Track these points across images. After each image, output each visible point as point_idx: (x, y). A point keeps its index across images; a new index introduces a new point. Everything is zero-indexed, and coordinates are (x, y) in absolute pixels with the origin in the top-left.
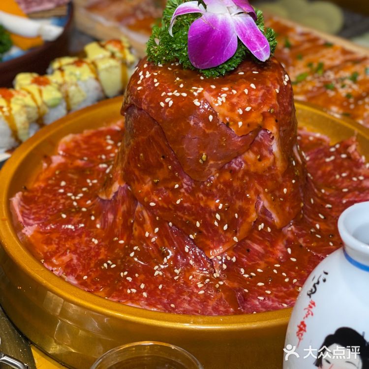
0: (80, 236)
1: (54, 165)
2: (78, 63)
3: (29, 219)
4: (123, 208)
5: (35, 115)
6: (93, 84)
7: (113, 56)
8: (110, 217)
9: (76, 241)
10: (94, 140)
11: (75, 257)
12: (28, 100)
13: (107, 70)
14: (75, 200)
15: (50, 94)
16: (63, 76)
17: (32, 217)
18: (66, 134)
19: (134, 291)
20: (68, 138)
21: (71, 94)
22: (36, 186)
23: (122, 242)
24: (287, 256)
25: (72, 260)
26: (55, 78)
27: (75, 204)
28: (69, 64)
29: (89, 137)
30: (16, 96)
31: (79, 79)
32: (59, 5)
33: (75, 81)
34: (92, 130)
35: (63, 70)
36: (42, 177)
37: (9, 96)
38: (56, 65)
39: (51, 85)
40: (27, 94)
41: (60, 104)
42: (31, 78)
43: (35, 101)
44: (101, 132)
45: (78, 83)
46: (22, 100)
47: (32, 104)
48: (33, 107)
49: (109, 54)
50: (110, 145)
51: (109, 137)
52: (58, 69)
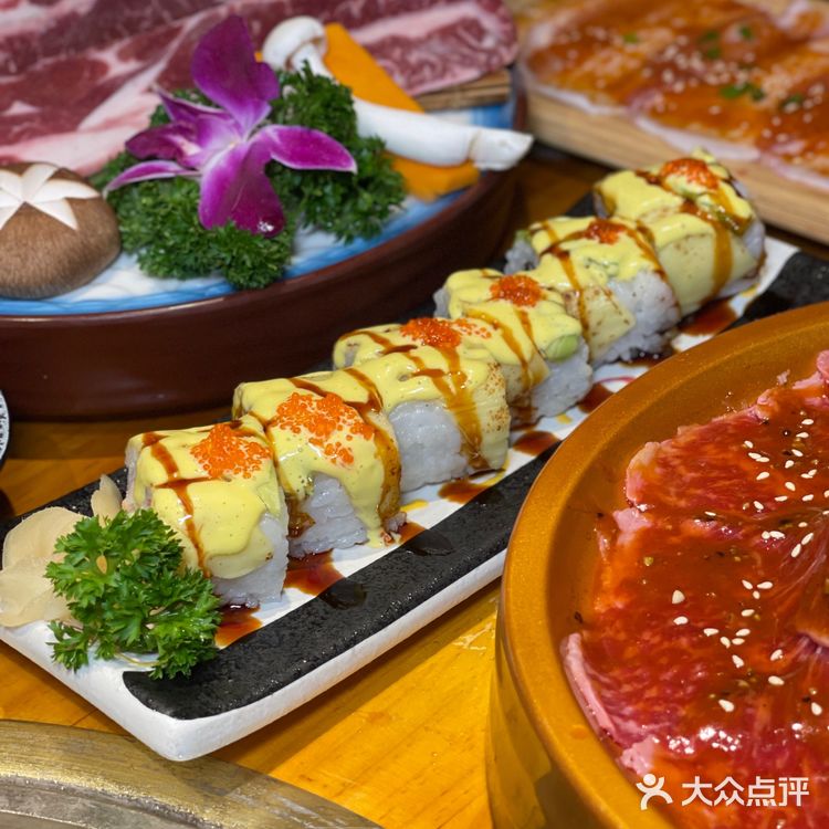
1: (627, 539)
2: (605, 230)
3: (625, 718)
5: (517, 388)
6: (652, 287)
12: (498, 347)
13: (680, 244)
14: (735, 650)
15: (551, 326)
16: (570, 273)
17: (629, 710)
18: (638, 446)
20: (645, 454)
21: (593, 319)
22: (600, 607)
26: (549, 274)
27: (738, 662)
28: (577, 236)
29: (693, 450)
30: (465, 337)
31: (611, 277)
32: (489, 73)
33: (602, 281)
34: (696, 428)
35: (564, 255)
36: (608, 580)
37: (446, 341)
38: (541, 241)
39: (545, 298)
40: (489, 328)
41: (576, 352)
42: (489, 283)
43: (515, 348)
44: (723, 426)
45: (612, 286)
46: (482, 347)
47: (508, 356)
48: (512, 366)
49: (678, 201)
50: (762, 467)
51: (749, 444)
52: (550, 251)
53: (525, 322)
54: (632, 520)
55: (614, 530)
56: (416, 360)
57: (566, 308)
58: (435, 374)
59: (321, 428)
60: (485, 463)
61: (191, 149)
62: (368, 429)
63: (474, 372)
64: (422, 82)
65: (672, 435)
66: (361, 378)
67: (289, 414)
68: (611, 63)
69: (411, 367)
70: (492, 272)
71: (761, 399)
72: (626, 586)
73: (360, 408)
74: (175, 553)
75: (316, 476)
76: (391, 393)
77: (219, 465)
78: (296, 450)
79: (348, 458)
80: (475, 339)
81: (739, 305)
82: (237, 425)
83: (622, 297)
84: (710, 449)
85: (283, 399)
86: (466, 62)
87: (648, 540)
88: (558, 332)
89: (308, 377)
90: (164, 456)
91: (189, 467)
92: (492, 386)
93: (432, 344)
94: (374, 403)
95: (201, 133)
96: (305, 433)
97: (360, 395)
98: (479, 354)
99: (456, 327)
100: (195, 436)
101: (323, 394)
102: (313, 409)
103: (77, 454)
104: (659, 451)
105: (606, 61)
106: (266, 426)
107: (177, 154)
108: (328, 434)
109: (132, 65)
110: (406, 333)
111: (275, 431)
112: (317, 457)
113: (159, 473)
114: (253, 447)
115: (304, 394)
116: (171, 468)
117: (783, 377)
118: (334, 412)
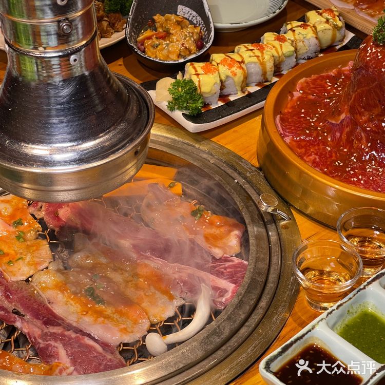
1: (295, 98)
2: (304, 26)
3: (286, 132)
6: (314, 41)
7: (327, 21)
11: (317, 157)
13: (323, 31)
14: (313, 122)
15: (287, 48)
16: (294, 36)
17: (287, 131)
18: (302, 78)
19: (355, 179)
20: (303, 80)
22: (286, 111)
25: (316, 159)
26: (289, 36)
27: (312, 124)
29: (315, 80)
30: (266, 49)
31: (304, 38)
33: (302, 38)
34: (317, 76)
35: (294, 31)
36: (289, 105)
37: (262, 49)
38: (289, 27)
39: (287, 41)
40: (272, 47)
41: (293, 55)
42: (274, 36)
43: (278, 53)
44: (324, 76)
45: (304, 40)
46: (270, 51)
47: (276, 54)
48: (276, 57)
49: (325, 20)
50: (330, 86)
51: (328, 81)
52: (291, 29)
53: (281, 47)
54: (297, 94)
55: (292, 96)
56: (254, 53)
57: (292, 45)
58: (258, 57)
59: (230, 66)
60: (267, 79)
62: (241, 68)
63: (267, 57)
65: (310, 77)
66: (241, 56)
67: (223, 62)
69: (252, 54)
71: (333, 71)
72: (292, 107)
73: (240, 63)
75: (228, 76)
76: (247, 60)
77: (207, 71)
78: (224, 70)
79: (235, 75)
80: (268, 49)
81: (338, 48)
82: (211, 63)
83: (306, 43)
84: (319, 81)
85: (222, 58)
87: (300, 99)
88: (289, 50)
89: (228, 54)
90: (194, 68)
91: (200, 71)
92: (271, 61)
93: (258, 50)
94: (243, 62)
97: (240, 60)
98: (268, 53)
99: (264, 46)
100: (202, 64)
101: (232, 58)
102: (229, 62)
104: (306, 80)
106: (218, 64)
108: (232, 68)
110: (252, 46)
111: (219, 65)
112: (229, 73)
113: (193, 72)
114: (215, 69)
115: (227, 57)
116: (196, 71)
117: (340, 66)
118: (234, 63)
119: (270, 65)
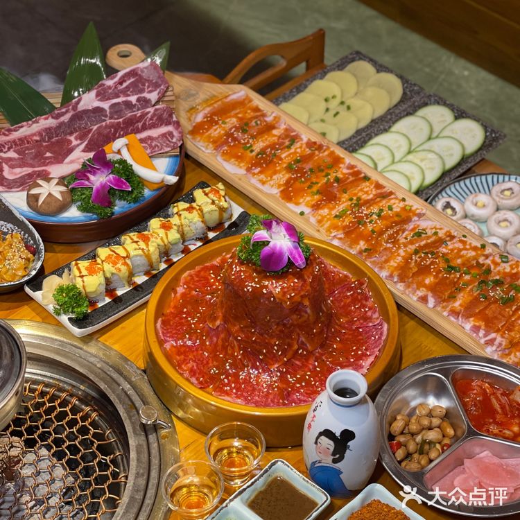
0: (197, 350)
1: (178, 295)
2: (190, 209)
3: (167, 337)
4: (222, 336)
5: (163, 250)
6: (202, 225)
7: (213, 203)
8: (215, 339)
9: (195, 353)
10: (202, 273)
11: (195, 364)
12: (159, 241)
13: (209, 212)
14: (193, 323)
15: (173, 236)
16: (180, 220)
17: (168, 335)
18: (185, 272)
19: (228, 388)
20: (186, 274)
21: (185, 232)
22: (168, 311)
23: (221, 356)
24: (315, 367)
25: (193, 366)
26: (175, 220)
27: (193, 326)
28: (184, 210)
29: (199, 271)
30: (151, 239)
31: (191, 222)
32: (174, 148)
33: (188, 223)
34: (201, 267)
35: (180, 215)
36: (172, 304)
37: (146, 240)
38: (175, 210)
39: (173, 228)
40: (157, 236)
41: (179, 242)
42: (160, 223)
43: (163, 242)
44: (207, 267)
45: (190, 224)
46: (155, 242)
47: (161, 243)
48: (162, 246)
49: (211, 201)
50: (213, 278)
51: (211, 272)
52: (177, 213)
53: (167, 235)
54: (180, 290)
55: (176, 292)
56: (139, 245)
57: (178, 231)
58: (143, 250)
59: (114, 263)
60: (154, 268)
61: (92, 177)
62: (125, 264)
63: (152, 249)
64: (155, 152)
66: (125, 249)
67: (108, 259)
68: (216, 132)
69: (137, 247)
70: (161, 219)
71: (217, 260)
72: (175, 307)
73: (124, 258)
74: (80, 293)
75: (113, 274)
76: (132, 253)
77: (91, 271)
78: (108, 268)
79: (120, 270)
80: (154, 239)
81: (226, 225)
82: (96, 261)
85: (107, 254)
86: (168, 146)
87: (184, 295)
88: (175, 238)
89: (113, 247)
90: (79, 269)
91: (84, 272)
93: (143, 241)
94: (128, 256)
95: (94, 174)
96: (111, 265)
97: (125, 255)
98: (154, 244)
99: (150, 236)
100: (86, 263)
101: (118, 254)
102: (113, 258)
103: (60, 252)
104: (190, 273)
105: (216, 130)
106: (103, 261)
107: (88, 179)
108: (116, 265)
109: (79, 142)
110: (138, 237)
111: (104, 263)
112: (113, 270)
114: (99, 268)
115: (112, 253)
116: (80, 272)
117: (224, 254)
118: (118, 260)
119: (155, 257)
